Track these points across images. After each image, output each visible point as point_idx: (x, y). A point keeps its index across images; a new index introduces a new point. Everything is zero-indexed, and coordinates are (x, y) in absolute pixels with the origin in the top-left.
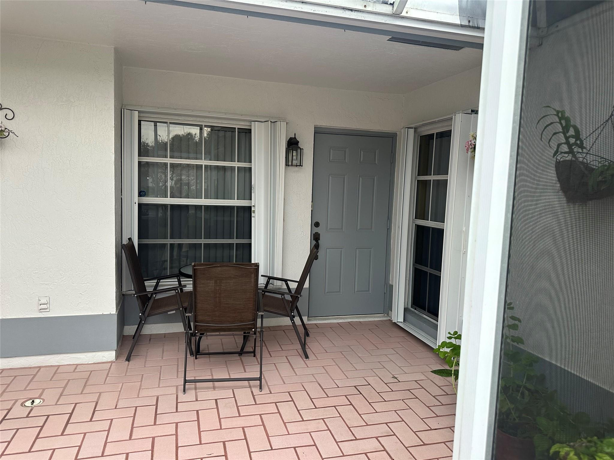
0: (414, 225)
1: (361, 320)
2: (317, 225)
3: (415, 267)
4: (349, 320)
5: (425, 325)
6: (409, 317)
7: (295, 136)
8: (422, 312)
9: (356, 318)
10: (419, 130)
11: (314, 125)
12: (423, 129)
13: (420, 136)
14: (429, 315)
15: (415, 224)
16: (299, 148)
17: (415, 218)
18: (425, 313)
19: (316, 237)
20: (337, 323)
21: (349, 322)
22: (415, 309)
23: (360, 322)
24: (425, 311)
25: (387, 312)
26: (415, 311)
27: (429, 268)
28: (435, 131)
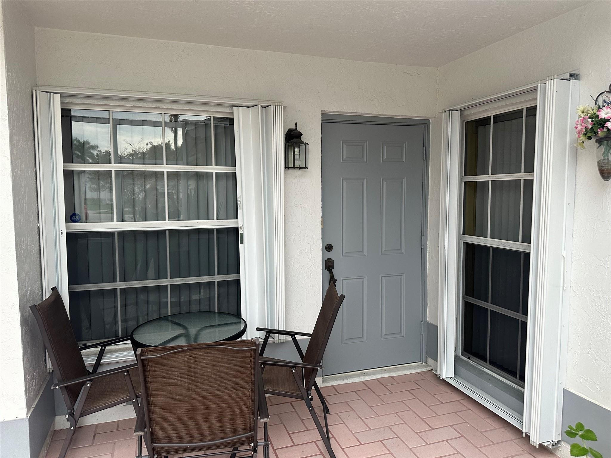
0: (462, 243)
1: (394, 374)
2: (329, 248)
3: (465, 301)
4: (378, 376)
5: (491, 385)
6: (462, 370)
7: (296, 126)
8: (479, 362)
9: (386, 373)
10: (466, 113)
11: (322, 111)
12: (473, 111)
13: (466, 122)
14: (493, 370)
15: (464, 242)
16: (303, 142)
17: (463, 234)
18: (485, 366)
19: (328, 265)
20: (363, 382)
21: (377, 379)
22: (469, 358)
23: (392, 377)
24: (486, 362)
25: (425, 360)
26: (469, 360)
27: (489, 304)
28: (491, 114)
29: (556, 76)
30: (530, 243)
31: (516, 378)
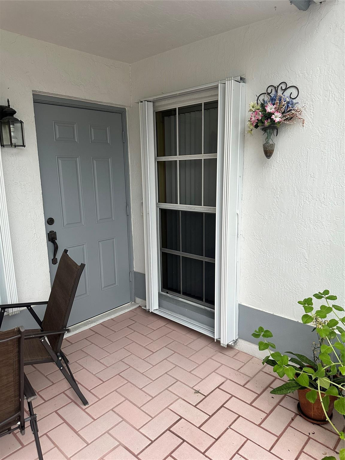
0: (158, 209)
1: (113, 316)
2: (50, 221)
3: (162, 252)
4: (101, 321)
5: (187, 310)
6: (165, 303)
7: (9, 103)
8: (175, 295)
9: (106, 317)
10: (157, 104)
11: (33, 91)
12: (163, 103)
13: (156, 112)
14: (184, 298)
15: (159, 209)
16: (16, 121)
17: (158, 202)
18: (180, 296)
19: (52, 237)
20: (89, 329)
21: (101, 324)
22: (167, 293)
23: (112, 319)
24: (180, 294)
25: (134, 300)
26: (168, 294)
27: (181, 252)
28: (177, 106)
29: (232, 78)
30: (216, 207)
31: (203, 301)
